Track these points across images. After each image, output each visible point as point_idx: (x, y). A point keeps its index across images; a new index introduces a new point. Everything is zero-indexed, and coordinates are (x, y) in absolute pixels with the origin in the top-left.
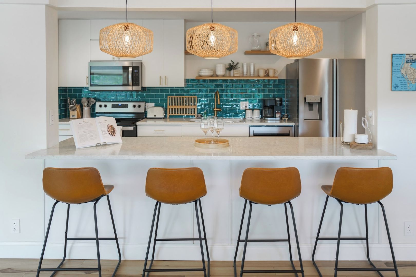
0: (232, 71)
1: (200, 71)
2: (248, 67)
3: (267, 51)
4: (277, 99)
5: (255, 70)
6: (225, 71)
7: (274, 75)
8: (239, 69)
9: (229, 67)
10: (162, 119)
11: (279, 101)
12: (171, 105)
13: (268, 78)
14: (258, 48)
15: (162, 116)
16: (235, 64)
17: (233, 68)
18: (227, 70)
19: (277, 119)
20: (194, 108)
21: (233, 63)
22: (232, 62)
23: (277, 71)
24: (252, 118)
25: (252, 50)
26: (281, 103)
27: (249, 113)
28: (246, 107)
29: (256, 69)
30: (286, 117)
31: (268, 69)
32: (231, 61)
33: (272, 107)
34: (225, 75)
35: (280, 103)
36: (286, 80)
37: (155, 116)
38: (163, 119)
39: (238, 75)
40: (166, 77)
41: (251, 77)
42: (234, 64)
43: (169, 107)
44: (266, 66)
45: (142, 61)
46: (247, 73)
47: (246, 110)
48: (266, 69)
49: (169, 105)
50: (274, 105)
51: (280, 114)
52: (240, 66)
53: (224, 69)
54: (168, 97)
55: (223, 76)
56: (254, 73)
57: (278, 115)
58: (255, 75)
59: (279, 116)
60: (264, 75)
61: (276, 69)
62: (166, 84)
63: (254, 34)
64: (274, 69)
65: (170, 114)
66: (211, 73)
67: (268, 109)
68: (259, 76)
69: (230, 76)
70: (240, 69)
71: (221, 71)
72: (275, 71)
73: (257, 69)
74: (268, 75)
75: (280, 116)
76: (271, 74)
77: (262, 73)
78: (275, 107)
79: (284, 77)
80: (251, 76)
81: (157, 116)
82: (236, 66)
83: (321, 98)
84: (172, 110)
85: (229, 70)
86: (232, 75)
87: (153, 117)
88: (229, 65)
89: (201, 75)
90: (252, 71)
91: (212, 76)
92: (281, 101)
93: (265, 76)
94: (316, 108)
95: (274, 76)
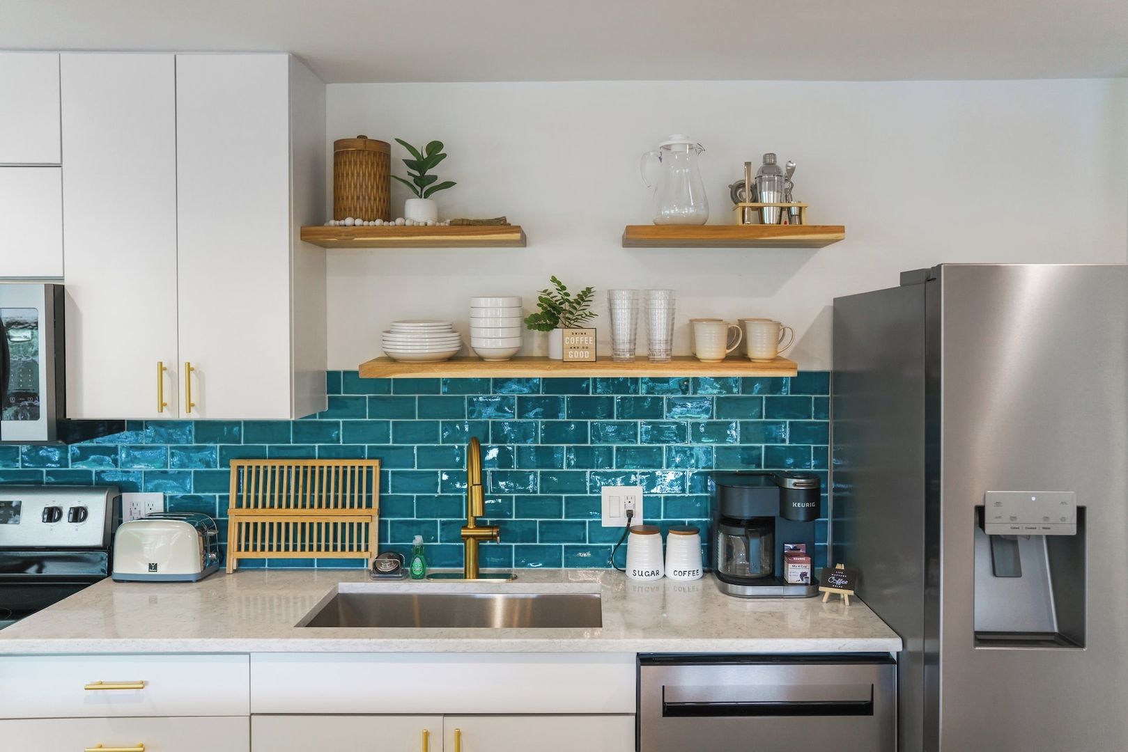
0: (556, 334)
1: (388, 332)
2: (641, 312)
3: (738, 227)
4: (795, 484)
5: (675, 328)
6: (517, 332)
7: (777, 352)
8: (593, 322)
9: (539, 311)
10: (191, 582)
11: (802, 496)
12: (248, 506)
13: (746, 368)
14: (692, 211)
15: (190, 565)
16: (571, 298)
17: (561, 316)
18: (530, 327)
19: (791, 591)
20: (363, 521)
21: (563, 288)
22: (559, 283)
23: (788, 332)
24: (661, 574)
25: (656, 225)
26: (813, 505)
27: (642, 550)
28: (630, 514)
29: (681, 321)
30: (844, 587)
31: (742, 323)
32: (554, 280)
33: (762, 526)
34: (525, 354)
35: (807, 505)
36: (837, 375)
37: (153, 567)
38: (197, 581)
39: (587, 355)
40: (190, 369)
41: (656, 368)
42: (567, 295)
43: (235, 517)
44: (730, 308)
45: (62, 279)
46: (633, 341)
47: (628, 529)
48: (732, 318)
49: (239, 505)
50: (775, 512)
51: (809, 566)
52: (597, 305)
53: (516, 322)
54: (234, 464)
55: (514, 358)
56: (670, 341)
57: (796, 571)
58: (675, 353)
59: (803, 575)
60: (723, 356)
61: (784, 324)
62: (190, 406)
63: (670, 139)
64: (778, 319)
65: (239, 549)
66: (449, 345)
67: (746, 536)
68: (694, 358)
69: (545, 359)
70: (600, 322)
71: (500, 333)
72: (780, 331)
73: (687, 321)
74: (741, 356)
75: (809, 575)
76: (760, 348)
77: (711, 346)
78: (780, 526)
79: (821, 361)
80: (654, 361)
81: (162, 570)
82: (579, 304)
83: (1081, 512)
84: (251, 533)
85: (540, 327)
86: (556, 354)
87: (144, 570)
88: (540, 298)
89: (395, 356)
90: (660, 333)
91: (452, 359)
92: (814, 494)
93: (728, 358)
94: (1037, 563)
95: (773, 360)
